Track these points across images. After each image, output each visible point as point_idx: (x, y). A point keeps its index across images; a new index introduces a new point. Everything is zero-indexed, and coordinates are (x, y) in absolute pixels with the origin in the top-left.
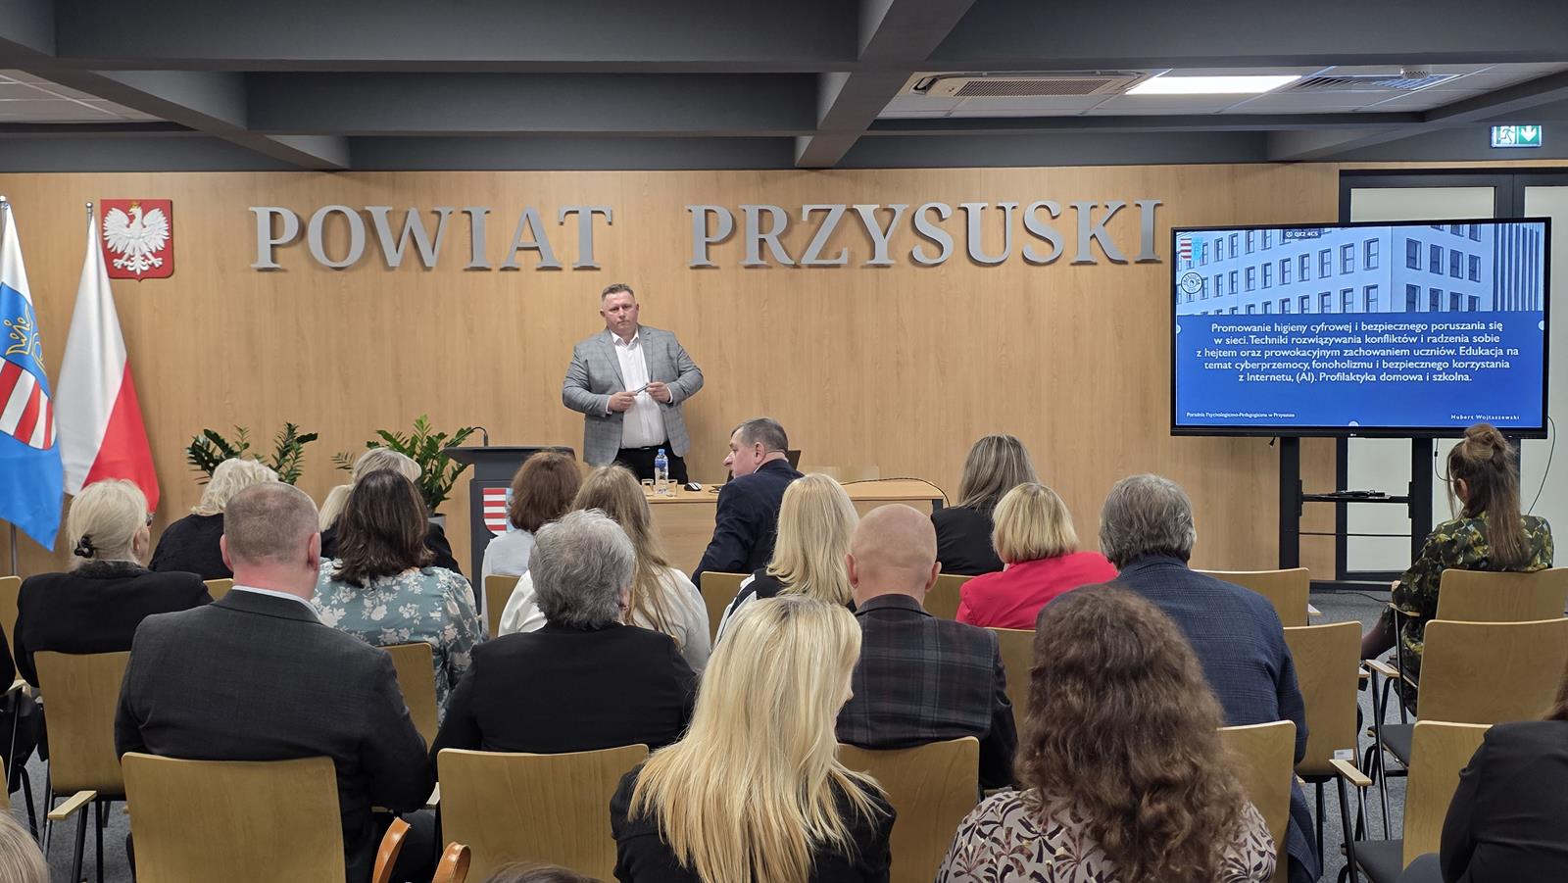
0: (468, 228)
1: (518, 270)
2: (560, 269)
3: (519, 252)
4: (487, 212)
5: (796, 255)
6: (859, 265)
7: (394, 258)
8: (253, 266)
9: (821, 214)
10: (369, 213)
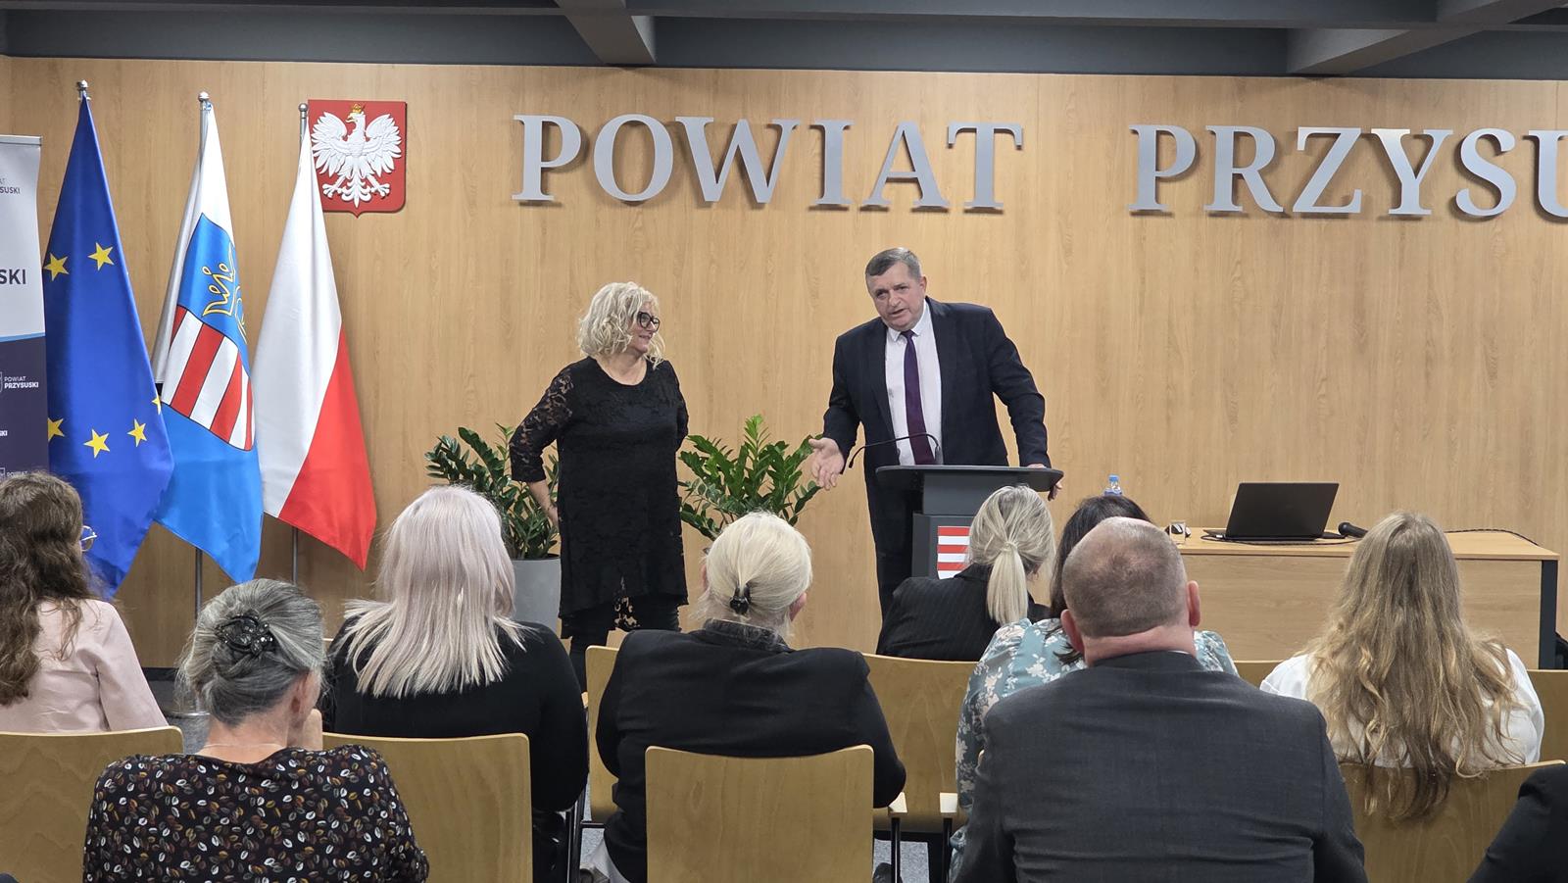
0: (818, 150)
1: (885, 210)
2: (945, 211)
3: (888, 185)
4: (846, 128)
5: (1285, 198)
6: (1376, 214)
7: (711, 190)
8: (514, 197)
9: (1324, 141)
10: (680, 126)
